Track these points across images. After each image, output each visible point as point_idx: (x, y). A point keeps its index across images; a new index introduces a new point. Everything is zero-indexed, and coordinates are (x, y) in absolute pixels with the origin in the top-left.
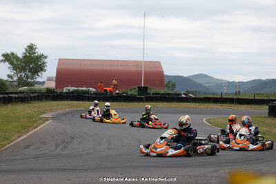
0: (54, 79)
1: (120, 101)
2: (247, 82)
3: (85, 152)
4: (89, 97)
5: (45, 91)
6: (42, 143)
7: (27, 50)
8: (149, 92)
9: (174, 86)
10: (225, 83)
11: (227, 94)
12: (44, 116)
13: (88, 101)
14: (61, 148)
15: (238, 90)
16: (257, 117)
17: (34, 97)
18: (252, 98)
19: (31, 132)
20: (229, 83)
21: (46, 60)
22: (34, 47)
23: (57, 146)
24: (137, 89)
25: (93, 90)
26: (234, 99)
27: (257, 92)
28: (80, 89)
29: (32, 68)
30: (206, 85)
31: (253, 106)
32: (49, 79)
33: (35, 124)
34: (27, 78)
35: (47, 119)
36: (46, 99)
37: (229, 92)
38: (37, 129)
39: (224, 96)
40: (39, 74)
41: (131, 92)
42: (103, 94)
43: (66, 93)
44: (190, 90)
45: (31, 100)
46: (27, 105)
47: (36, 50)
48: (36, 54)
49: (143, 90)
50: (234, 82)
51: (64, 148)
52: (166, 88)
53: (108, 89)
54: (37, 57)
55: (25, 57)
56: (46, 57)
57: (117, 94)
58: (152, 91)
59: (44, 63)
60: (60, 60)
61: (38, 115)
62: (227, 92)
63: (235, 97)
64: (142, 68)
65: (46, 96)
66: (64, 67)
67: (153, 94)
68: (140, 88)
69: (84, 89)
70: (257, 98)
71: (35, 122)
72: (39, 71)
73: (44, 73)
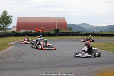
0: (16, 27)
1: (46, 36)
2: (105, 27)
3: (28, 60)
4: (31, 34)
5: (11, 32)
6: (8, 56)
7: (3, 14)
8: (60, 32)
9: (71, 29)
10: (95, 27)
11: (96, 32)
12: (10, 44)
13: (31, 36)
14: (16, 59)
15: (101, 30)
16: (110, 42)
17: (6, 35)
18: (108, 33)
19: (3, 51)
20: (97, 27)
21: (12, 18)
22: (6, 12)
23: (15, 57)
24: (54, 30)
25: (33, 31)
26: (99, 34)
27: (110, 31)
28: (28, 31)
29: (5, 22)
30: (86, 28)
31: (109, 37)
32: (14, 27)
33: (5, 48)
34: (3, 27)
35: (11, 45)
36: (11, 36)
37: (97, 31)
38: (6, 50)
39: (95, 33)
40: (9, 25)
41: (52, 32)
42: (38, 33)
43: (21, 33)
44: (79, 31)
45: (4, 37)
46: (2, 39)
47: (7, 14)
48: (7, 16)
49: (57, 31)
50: (99, 27)
51: (18, 58)
52: (68, 30)
53: (40, 31)
54: (8, 17)
55: (2, 17)
56: (12, 17)
57: (45, 33)
58: (61, 31)
59: (11, 19)
60: (18, 18)
61: (7, 43)
62: (96, 31)
63: (100, 33)
64: (56, 21)
65: (11, 34)
66: (20, 21)
67: (61, 33)
68: (56, 30)
69: (30, 31)
70: (110, 33)
71: (5, 46)
72: (9, 23)
73: (11, 24)
